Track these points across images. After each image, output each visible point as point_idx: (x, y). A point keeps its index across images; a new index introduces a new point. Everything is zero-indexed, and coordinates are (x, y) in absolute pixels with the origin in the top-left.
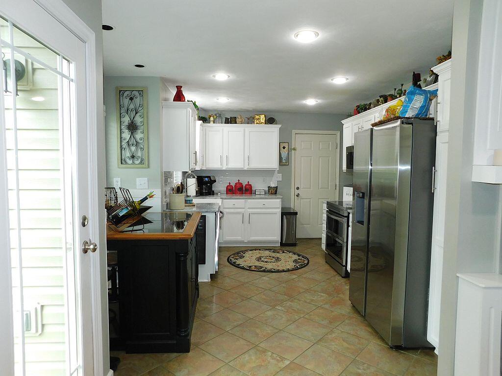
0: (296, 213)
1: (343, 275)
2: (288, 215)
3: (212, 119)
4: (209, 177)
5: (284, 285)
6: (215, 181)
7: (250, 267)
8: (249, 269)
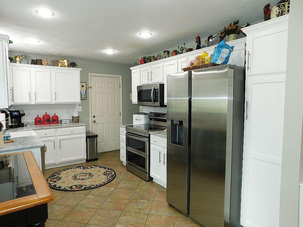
0: (97, 136)
1: (148, 179)
2: (91, 138)
3: (18, 59)
4: (18, 111)
5: (109, 200)
6: (24, 115)
7: (71, 187)
8: (71, 190)
